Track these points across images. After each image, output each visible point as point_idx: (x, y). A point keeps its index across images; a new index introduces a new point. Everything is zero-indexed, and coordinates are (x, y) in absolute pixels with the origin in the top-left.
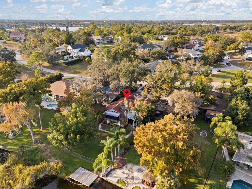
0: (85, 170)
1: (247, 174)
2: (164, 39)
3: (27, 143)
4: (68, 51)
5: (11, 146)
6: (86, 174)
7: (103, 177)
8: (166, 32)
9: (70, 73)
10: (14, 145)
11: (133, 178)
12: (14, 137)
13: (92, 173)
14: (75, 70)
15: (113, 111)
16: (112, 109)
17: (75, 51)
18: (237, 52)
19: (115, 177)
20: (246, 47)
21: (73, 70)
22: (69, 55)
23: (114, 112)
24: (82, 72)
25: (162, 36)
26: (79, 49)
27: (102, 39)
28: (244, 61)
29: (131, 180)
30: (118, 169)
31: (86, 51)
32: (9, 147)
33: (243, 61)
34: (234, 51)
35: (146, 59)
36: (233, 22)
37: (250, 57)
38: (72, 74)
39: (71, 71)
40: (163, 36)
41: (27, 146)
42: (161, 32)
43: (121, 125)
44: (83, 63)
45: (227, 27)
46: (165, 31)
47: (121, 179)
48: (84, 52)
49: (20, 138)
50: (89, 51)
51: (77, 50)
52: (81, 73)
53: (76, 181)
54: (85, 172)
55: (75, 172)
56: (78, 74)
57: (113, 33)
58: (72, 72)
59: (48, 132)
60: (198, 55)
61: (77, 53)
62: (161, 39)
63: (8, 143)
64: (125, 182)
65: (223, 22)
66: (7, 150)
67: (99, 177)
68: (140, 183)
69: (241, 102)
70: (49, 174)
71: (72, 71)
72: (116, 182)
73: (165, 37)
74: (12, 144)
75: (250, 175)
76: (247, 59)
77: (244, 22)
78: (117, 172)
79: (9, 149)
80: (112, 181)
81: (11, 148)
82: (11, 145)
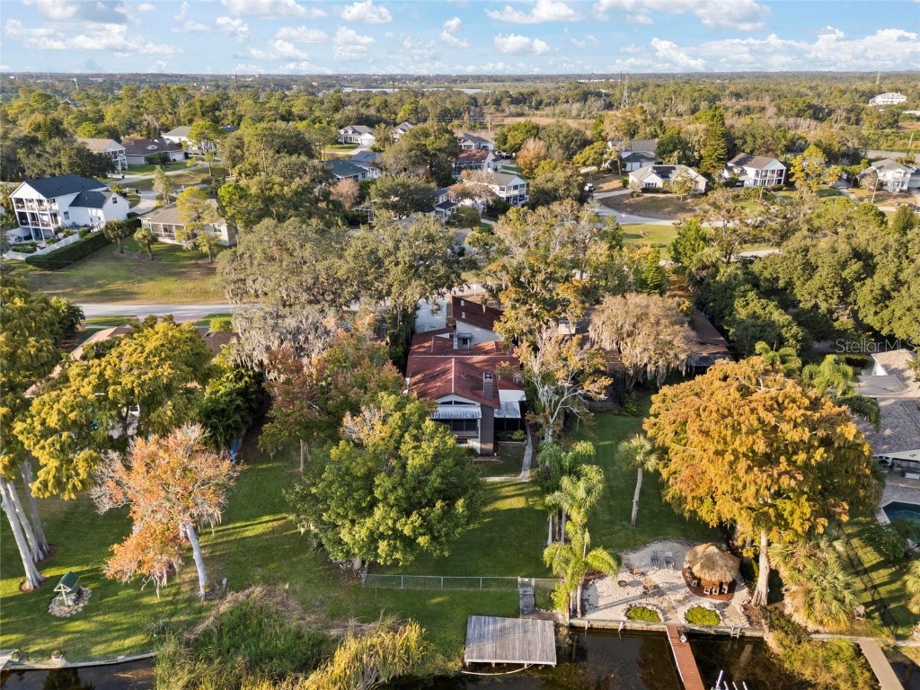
0: (495, 622)
1: (893, 484)
2: (359, 142)
3: (168, 608)
4: (16, 210)
5: (105, 642)
6: (514, 631)
7: (572, 621)
8: (355, 114)
9: (79, 299)
10: (116, 634)
11: (658, 591)
12: (81, 605)
13: (526, 622)
14: (99, 286)
15: (450, 403)
16: (447, 394)
17: (55, 207)
18: (604, 172)
19: (606, 607)
20: (625, 155)
21: (88, 287)
22: (27, 223)
23: (456, 403)
24: (136, 290)
25: (346, 132)
26: (71, 197)
27: (121, 152)
28: (638, 196)
29: (661, 598)
30: (594, 579)
31: (109, 202)
32: (98, 650)
33: (635, 195)
34: (594, 168)
35: (358, 216)
36: (496, 81)
37: (651, 182)
38: (98, 302)
39: (85, 292)
40: (350, 132)
41: (182, 618)
42: (338, 116)
43: (484, 446)
44: (116, 252)
45: (502, 98)
46: (349, 110)
47: (630, 605)
48: (105, 206)
49: (117, 600)
50: (120, 199)
51: (62, 203)
52: (136, 293)
53: (496, 664)
54: (499, 626)
55: (469, 636)
56: (123, 299)
57: (145, 123)
58: (87, 295)
59: (219, 541)
60: (516, 187)
61: (66, 213)
62: (346, 143)
63: (78, 635)
64: (650, 608)
65: (465, 82)
66: (97, 663)
67: (557, 626)
68: (691, 596)
69: (762, 305)
70: (381, 681)
71: (90, 292)
72: (625, 619)
73: (360, 134)
74: (101, 633)
75: (901, 485)
76: (646, 190)
77: (523, 81)
78: (599, 590)
79: (105, 656)
80: (611, 621)
81: (111, 649)
82: (104, 639)
